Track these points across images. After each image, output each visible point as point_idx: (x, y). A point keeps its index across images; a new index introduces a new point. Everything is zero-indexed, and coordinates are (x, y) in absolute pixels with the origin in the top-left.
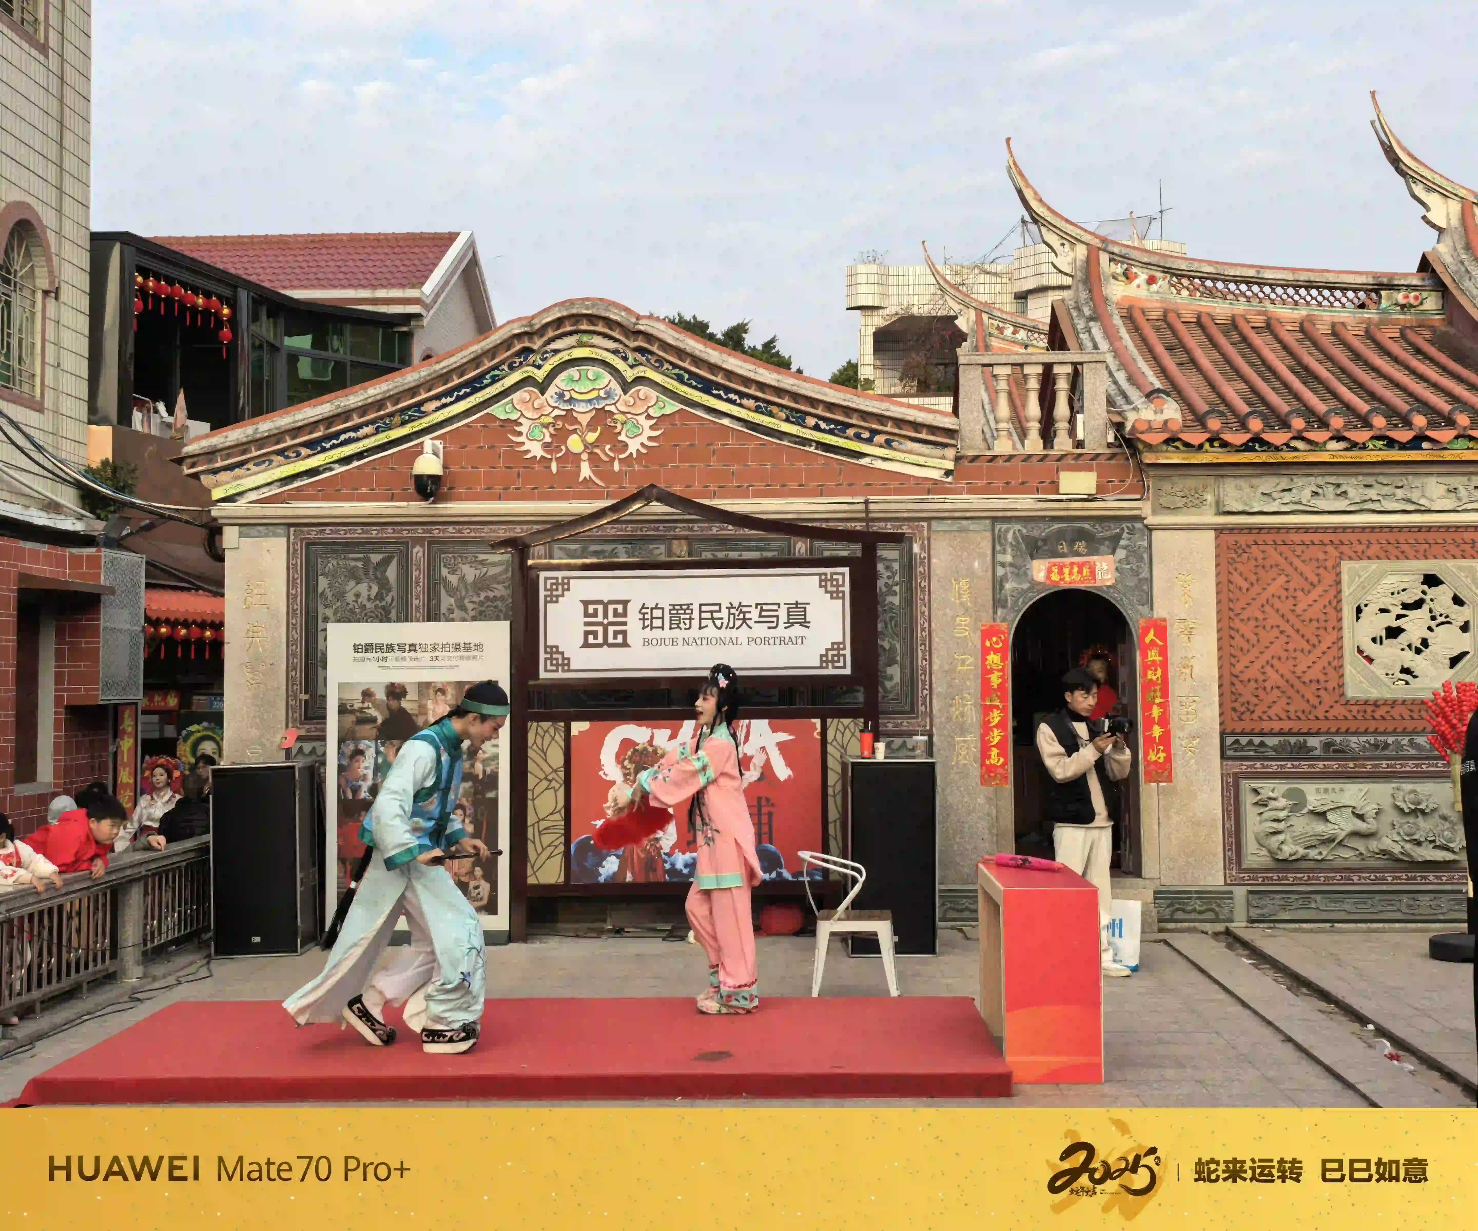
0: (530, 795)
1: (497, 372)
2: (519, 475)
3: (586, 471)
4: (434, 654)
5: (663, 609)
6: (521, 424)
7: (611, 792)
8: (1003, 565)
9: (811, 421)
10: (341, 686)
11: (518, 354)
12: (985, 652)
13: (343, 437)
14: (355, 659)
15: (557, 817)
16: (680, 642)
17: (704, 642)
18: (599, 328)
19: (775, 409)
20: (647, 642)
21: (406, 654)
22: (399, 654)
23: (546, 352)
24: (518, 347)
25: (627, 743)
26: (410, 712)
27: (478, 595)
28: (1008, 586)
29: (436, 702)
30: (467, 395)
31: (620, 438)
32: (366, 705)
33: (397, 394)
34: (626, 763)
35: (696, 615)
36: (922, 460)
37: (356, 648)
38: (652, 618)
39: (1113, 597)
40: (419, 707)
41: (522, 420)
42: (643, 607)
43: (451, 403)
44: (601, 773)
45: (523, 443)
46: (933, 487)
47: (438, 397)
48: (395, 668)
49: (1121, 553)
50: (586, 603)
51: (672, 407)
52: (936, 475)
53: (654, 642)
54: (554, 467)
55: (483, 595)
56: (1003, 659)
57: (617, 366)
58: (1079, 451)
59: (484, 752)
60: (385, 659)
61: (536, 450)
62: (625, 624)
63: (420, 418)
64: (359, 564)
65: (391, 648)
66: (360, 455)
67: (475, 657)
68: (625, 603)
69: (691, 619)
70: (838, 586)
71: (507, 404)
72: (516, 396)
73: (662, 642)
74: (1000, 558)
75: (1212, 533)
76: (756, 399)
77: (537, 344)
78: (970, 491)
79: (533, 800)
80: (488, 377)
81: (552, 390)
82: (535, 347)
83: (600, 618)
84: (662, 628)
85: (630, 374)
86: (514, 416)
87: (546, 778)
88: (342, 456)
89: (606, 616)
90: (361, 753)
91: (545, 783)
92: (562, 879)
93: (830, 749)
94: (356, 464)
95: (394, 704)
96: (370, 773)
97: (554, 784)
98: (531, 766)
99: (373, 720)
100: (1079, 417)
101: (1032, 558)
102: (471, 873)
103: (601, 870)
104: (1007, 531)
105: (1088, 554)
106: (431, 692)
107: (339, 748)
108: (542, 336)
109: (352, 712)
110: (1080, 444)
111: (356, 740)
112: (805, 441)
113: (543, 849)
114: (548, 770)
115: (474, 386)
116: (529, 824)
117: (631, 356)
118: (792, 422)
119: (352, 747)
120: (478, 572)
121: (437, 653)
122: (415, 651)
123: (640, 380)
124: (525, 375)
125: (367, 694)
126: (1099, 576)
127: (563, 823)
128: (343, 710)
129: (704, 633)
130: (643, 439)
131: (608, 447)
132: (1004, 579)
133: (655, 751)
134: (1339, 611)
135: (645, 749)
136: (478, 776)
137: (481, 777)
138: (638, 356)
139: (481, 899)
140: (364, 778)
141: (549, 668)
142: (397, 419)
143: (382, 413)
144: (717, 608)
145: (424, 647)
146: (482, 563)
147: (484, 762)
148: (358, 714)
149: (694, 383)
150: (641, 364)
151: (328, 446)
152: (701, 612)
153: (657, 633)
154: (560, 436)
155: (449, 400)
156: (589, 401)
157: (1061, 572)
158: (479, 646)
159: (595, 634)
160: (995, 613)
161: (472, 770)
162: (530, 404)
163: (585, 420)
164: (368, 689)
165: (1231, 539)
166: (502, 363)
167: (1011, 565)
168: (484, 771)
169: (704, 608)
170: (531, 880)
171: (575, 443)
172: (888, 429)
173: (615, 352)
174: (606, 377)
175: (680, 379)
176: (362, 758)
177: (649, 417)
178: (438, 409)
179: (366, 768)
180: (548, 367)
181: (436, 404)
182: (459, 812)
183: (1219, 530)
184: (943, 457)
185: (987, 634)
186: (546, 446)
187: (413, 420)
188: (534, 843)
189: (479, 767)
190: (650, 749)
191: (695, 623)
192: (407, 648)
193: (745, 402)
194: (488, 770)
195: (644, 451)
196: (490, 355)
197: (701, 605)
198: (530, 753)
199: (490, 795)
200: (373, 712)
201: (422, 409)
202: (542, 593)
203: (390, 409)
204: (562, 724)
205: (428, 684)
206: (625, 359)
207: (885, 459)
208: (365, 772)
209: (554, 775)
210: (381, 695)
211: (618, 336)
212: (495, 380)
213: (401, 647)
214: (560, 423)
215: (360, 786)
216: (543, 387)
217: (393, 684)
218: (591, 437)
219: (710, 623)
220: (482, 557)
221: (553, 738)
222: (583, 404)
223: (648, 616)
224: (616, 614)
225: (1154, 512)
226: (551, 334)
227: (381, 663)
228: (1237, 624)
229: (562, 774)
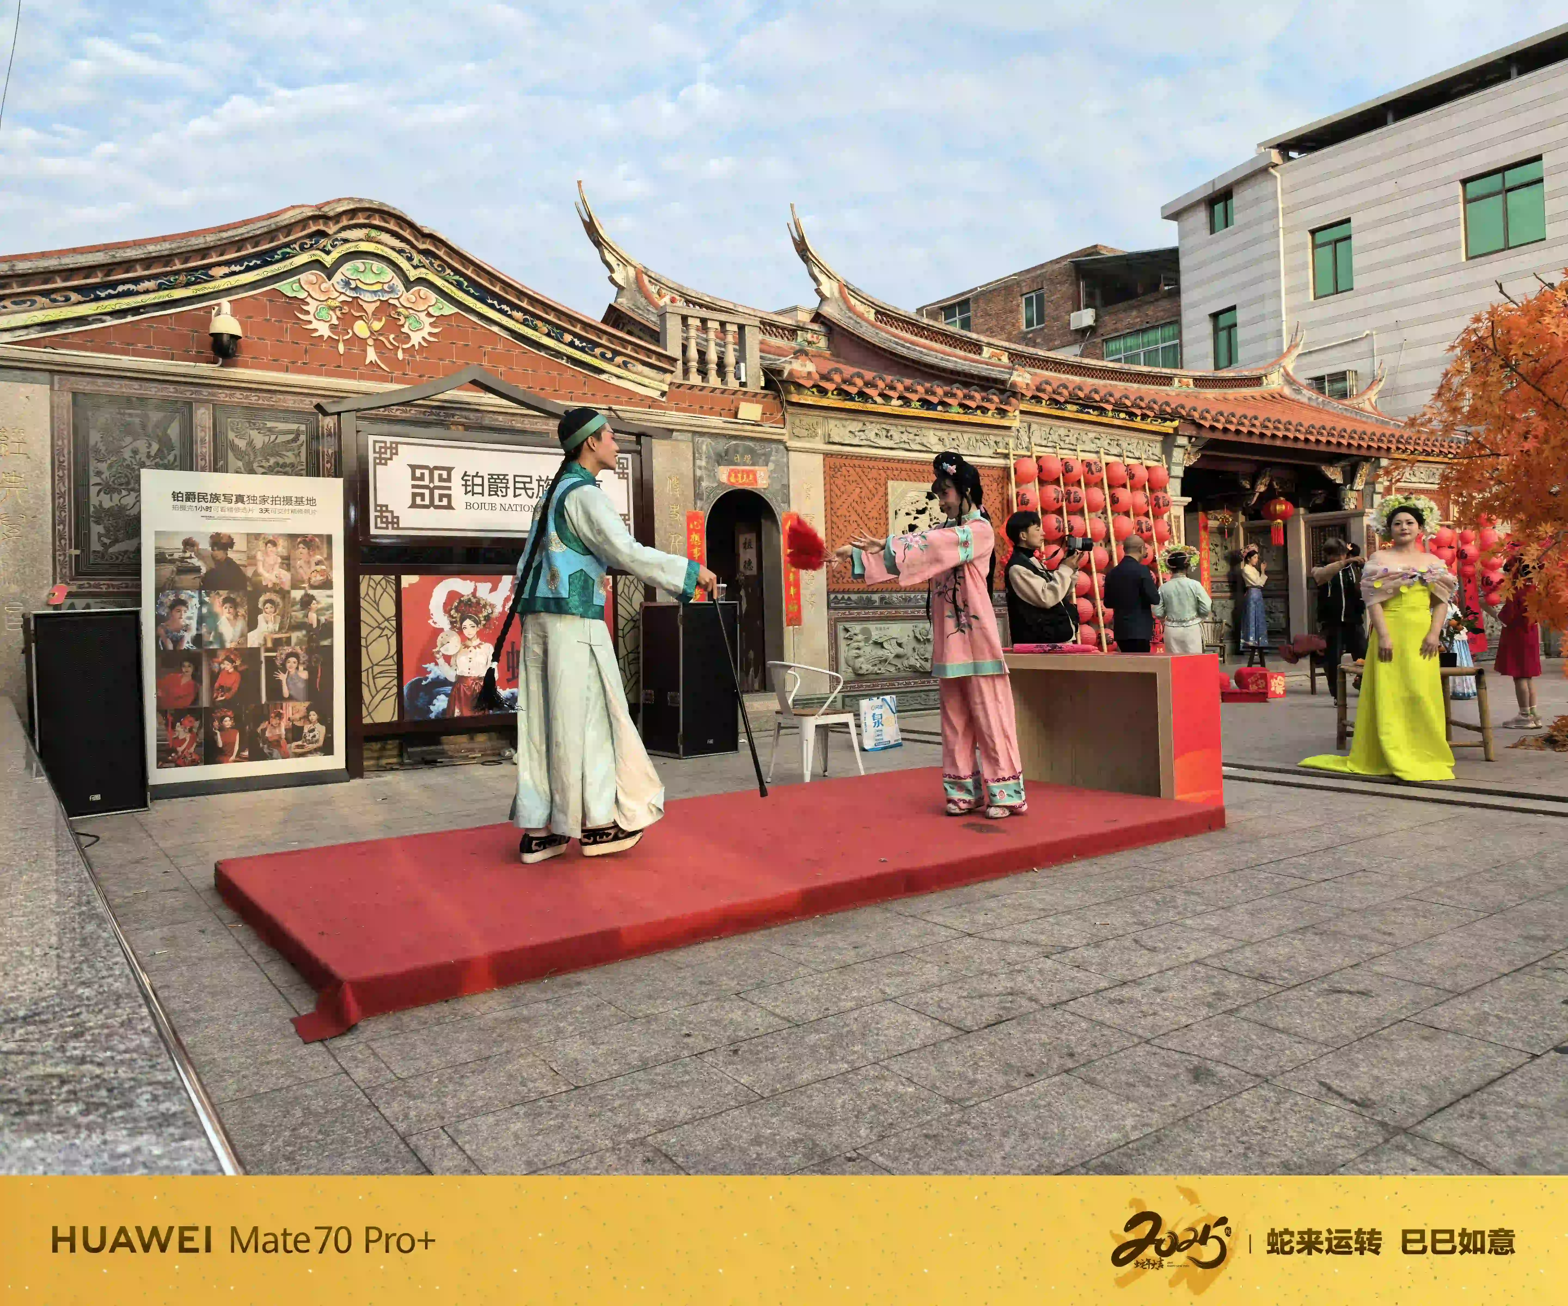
0: (363, 642)
1: (288, 250)
2: (306, 351)
3: (372, 355)
4: (263, 507)
5: (482, 477)
6: (307, 304)
7: (439, 638)
8: (700, 468)
9: (568, 338)
10: (157, 533)
11: (310, 236)
12: (690, 532)
13: (121, 288)
14: (174, 507)
15: (390, 661)
16: (498, 507)
17: (519, 509)
18: (392, 226)
19: (539, 324)
20: (469, 506)
21: (233, 505)
22: (226, 505)
23: (337, 240)
24: (313, 228)
25: (453, 595)
26: (238, 562)
27: (268, 460)
28: (704, 484)
29: (266, 554)
30: (256, 267)
31: (403, 330)
32: (188, 555)
33: (188, 252)
34: (453, 612)
35: (511, 484)
36: (646, 381)
37: (176, 496)
38: (473, 485)
39: (767, 497)
40: (248, 558)
41: (309, 300)
42: (465, 474)
43: (240, 272)
44: (430, 622)
45: (310, 322)
46: (652, 403)
47: (228, 263)
48: (219, 518)
49: (771, 466)
50: (413, 468)
51: (449, 309)
52: (656, 394)
53: (476, 506)
54: (341, 348)
55: (272, 461)
56: (701, 539)
57: (401, 265)
58: (744, 389)
59: (318, 603)
60: (208, 509)
61: (324, 330)
62: (449, 488)
63: (206, 281)
64: (137, 420)
65: (215, 498)
66: (135, 310)
67: (307, 511)
68: (449, 470)
69: (507, 488)
70: (623, 468)
71: (294, 282)
72: (303, 277)
73: (482, 506)
74: (698, 462)
75: (821, 456)
76: (525, 311)
77: (331, 229)
78: (677, 410)
79: (367, 647)
80: (279, 252)
81: (338, 277)
82: (330, 232)
83: (426, 482)
84: (482, 494)
85: (413, 274)
86: (302, 295)
87: (379, 627)
88: (117, 308)
89: (432, 480)
90: (184, 603)
91: (377, 632)
92: (396, 718)
93: (620, 600)
94: (130, 319)
95: (220, 554)
96: (193, 624)
97: (386, 632)
98: (364, 616)
99: (197, 570)
100: (742, 365)
101: (719, 465)
102: (306, 718)
103: (432, 707)
104: (703, 442)
105: (753, 464)
106: (261, 543)
107: (157, 598)
108: (337, 222)
109: (172, 561)
110: (743, 385)
111: (177, 590)
112: (558, 354)
113: (378, 692)
114: (380, 620)
115: (266, 259)
116: (364, 668)
117: (417, 257)
118: (552, 337)
119: (172, 597)
120: (267, 439)
121: (266, 506)
122: (243, 502)
123: (421, 281)
124: (314, 258)
125: (189, 544)
126: (759, 481)
127: (395, 667)
128: (161, 558)
129: (517, 501)
130: (424, 333)
131: (392, 337)
132: (701, 479)
133: (478, 603)
134: (887, 513)
135: (469, 600)
136: (312, 625)
137: (315, 625)
138: (423, 259)
139: (317, 741)
140: (186, 628)
141: (379, 525)
142: (182, 278)
143: (169, 269)
144: (528, 480)
145: (253, 499)
146: (270, 430)
147: (319, 612)
148: (179, 564)
149: (472, 291)
150: (424, 266)
151: (103, 295)
152: (515, 482)
153: (478, 499)
154: (347, 320)
155: (238, 268)
156: (375, 292)
157: (736, 477)
158: (311, 501)
159: (422, 496)
160: (695, 503)
161: (306, 620)
162: (317, 286)
163: (370, 308)
164: (190, 539)
165: (832, 460)
166: (294, 241)
167: (706, 468)
168: (318, 621)
169: (517, 479)
170: (367, 721)
171: (361, 329)
172: (628, 352)
173: (400, 252)
174: (389, 274)
175: (459, 286)
176: (184, 608)
177: (429, 315)
178: (226, 276)
179: (190, 618)
180: (336, 254)
181: (225, 270)
182: (293, 660)
183: (827, 455)
184: (662, 381)
185: (691, 518)
186: (333, 327)
187: (199, 283)
188: (368, 686)
189: (313, 618)
190: (474, 600)
191: (511, 492)
192: (234, 498)
193: (515, 314)
194: (323, 619)
195: (425, 344)
196: (286, 231)
197: (515, 476)
198: (363, 603)
199: (326, 643)
200: (196, 562)
201: (210, 272)
202: (371, 456)
203: (179, 266)
204: (393, 577)
205: (257, 536)
206: (410, 259)
207: (619, 377)
208: (188, 622)
209: (386, 623)
210: (204, 545)
211: (409, 237)
212: (285, 257)
213: (227, 498)
214: (346, 309)
215: (182, 637)
216: (330, 273)
217: (218, 534)
218: (377, 326)
219: (523, 491)
220: (269, 424)
221: (385, 590)
222: (368, 294)
223: (469, 483)
224: (441, 479)
225: (790, 439)
226: (345, 222)
227: (204, 513)
228: (835, 519)
229: (394, 623)
